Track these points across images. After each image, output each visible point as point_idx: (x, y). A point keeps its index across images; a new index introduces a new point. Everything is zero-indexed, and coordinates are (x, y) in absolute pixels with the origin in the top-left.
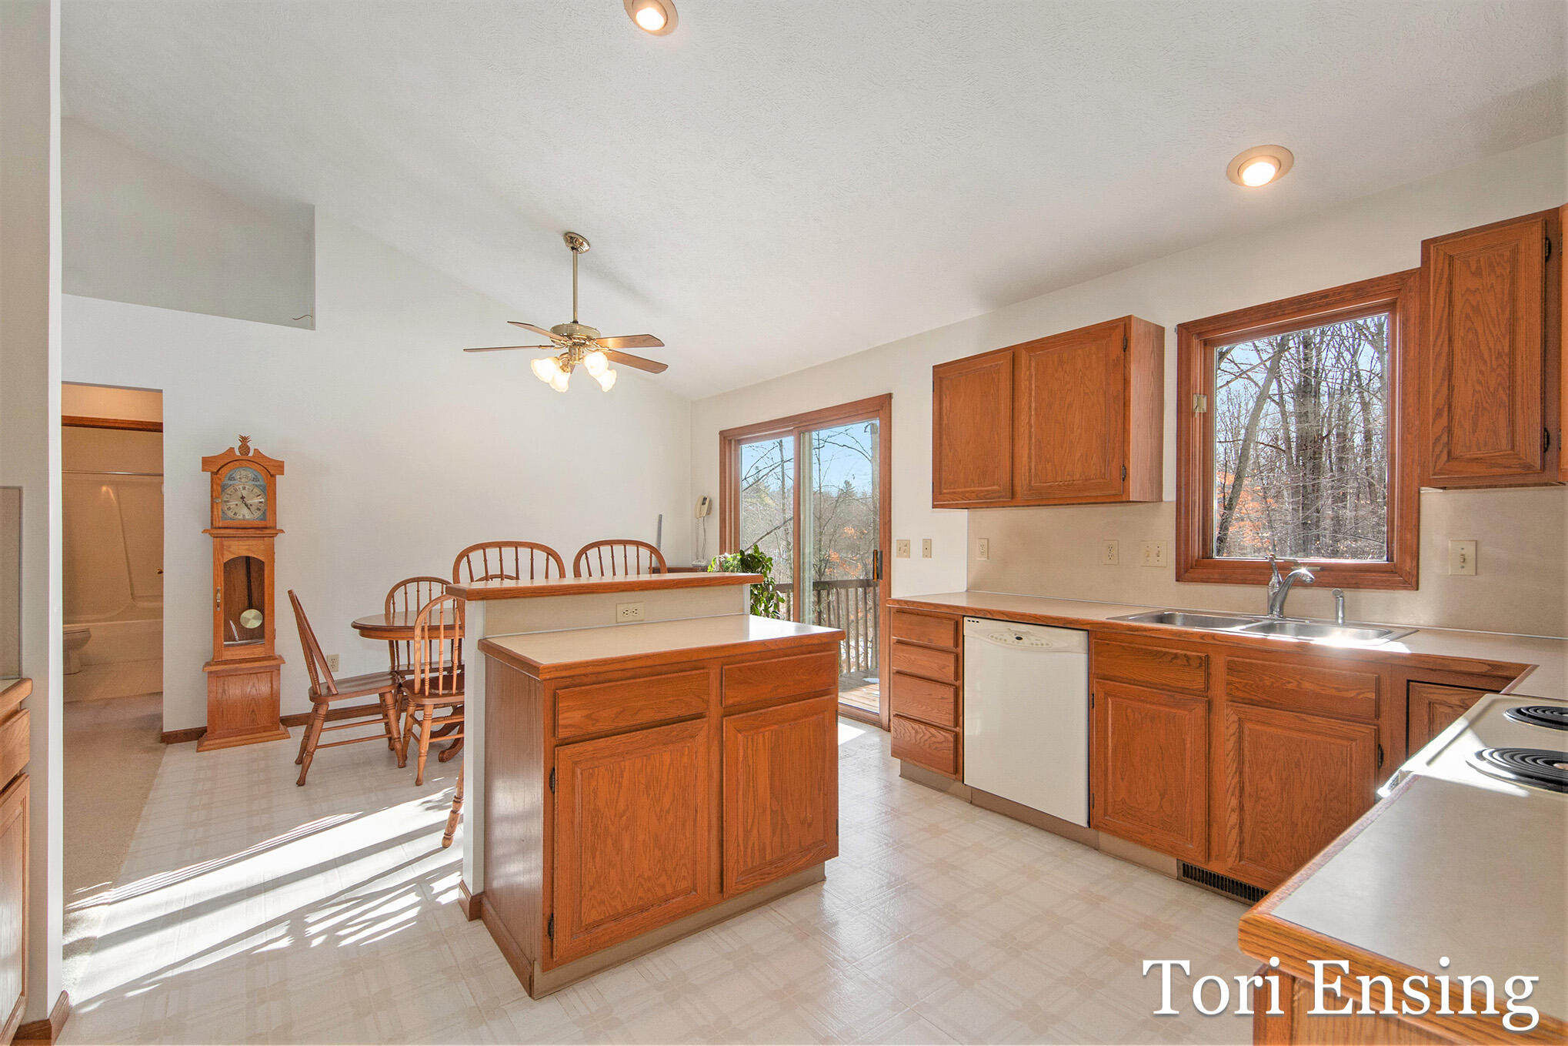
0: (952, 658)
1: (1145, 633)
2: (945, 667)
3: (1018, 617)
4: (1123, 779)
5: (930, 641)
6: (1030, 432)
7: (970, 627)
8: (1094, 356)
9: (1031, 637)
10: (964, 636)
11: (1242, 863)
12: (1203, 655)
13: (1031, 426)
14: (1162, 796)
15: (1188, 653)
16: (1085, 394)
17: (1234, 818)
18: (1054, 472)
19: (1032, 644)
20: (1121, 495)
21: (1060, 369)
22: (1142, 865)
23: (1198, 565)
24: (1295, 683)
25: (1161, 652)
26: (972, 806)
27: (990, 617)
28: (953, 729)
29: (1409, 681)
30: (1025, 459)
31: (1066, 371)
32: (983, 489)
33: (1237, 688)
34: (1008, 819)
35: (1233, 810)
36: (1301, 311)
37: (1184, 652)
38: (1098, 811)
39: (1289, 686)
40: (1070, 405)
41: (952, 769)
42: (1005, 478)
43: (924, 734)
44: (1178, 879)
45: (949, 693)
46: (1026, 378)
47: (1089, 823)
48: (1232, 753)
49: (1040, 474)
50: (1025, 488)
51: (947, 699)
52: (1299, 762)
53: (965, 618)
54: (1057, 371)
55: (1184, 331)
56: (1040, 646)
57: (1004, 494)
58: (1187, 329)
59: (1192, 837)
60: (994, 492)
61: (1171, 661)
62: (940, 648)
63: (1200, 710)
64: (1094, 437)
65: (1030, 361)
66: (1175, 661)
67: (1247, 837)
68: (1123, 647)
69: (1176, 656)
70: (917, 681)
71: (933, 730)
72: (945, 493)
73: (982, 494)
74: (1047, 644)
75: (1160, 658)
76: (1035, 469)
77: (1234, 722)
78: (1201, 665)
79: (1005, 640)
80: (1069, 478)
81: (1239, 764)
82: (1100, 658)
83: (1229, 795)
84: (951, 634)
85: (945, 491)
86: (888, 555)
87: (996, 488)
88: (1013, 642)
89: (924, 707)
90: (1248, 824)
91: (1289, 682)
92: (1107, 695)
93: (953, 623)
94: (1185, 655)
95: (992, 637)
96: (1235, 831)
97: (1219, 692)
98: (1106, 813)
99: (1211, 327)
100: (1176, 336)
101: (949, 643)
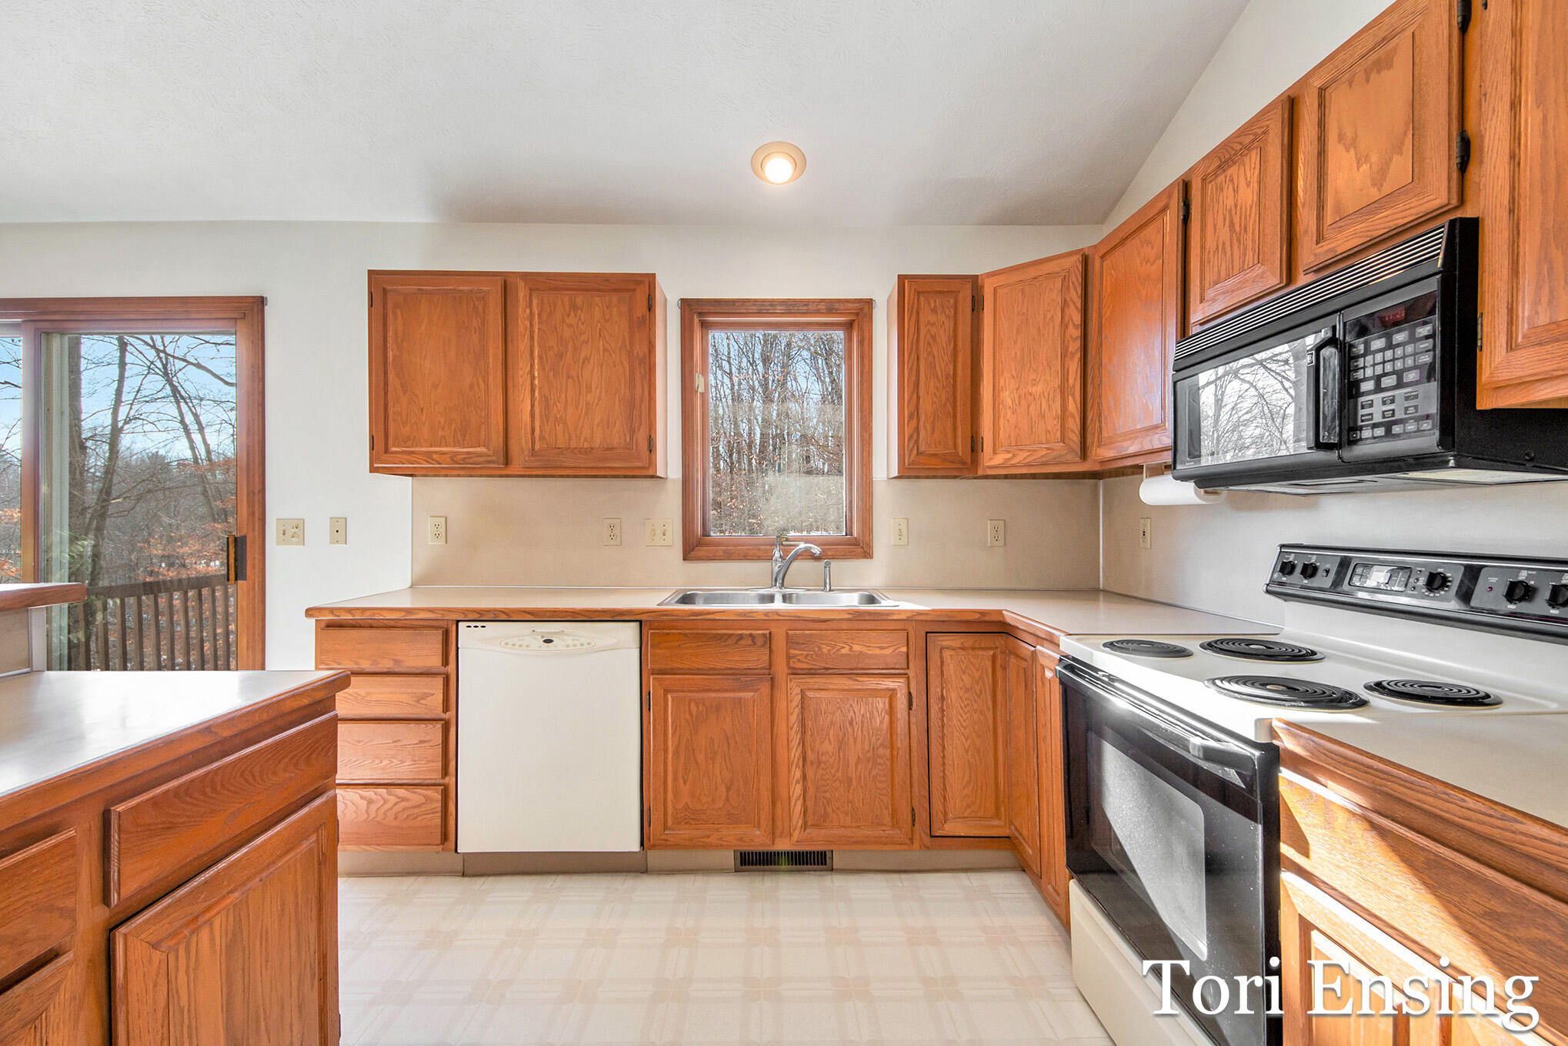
0: (439, 682)
1: (709, 617)
2: (425, 696)
3: (548, 614)
4: (685, 783)
5: (397, 662)
6: (532, 384)
7: (468, 636)
8: (615, 309)
9: (565, 637)
10: (457, 648)
11: (807, 831)
12: (767, 632)
13: (533, 378)
14: (728, 789)
15: (753, 632)
16: (605, 350)
17: (797, 790)
18: (567, 435)
19: (568, 646)
20: (648, 468)
21: (572, 314)
22: (697, 870)
23: (699, 544)
24: (848, 647)
25: (726, 634)
26: (466, 879)
27: (505, 618)
28: (442, 781)
29: (927, 633)
30: (527, 417)
31: (580, 319)
32: (462, 450)
33: (799, 660)
34: (527, 878)
35: (798, 782)
36: (789, 313)
37: (748, 632)
38: (655, 828)
39: (843, 651)
40: (587, 359)
41: (438, 838)
42: (497, 439)
43: (385, 801)
44: (736, 871)
45: (435, 732)
46: (525, 316)
47: (642, 844)
48: (796, 725)
49: (547, 437)
50: (526, 453)
51: (429, 741)
52: (852, 720)
53: (460, 624)
54: (568, 316)
55: (687, 307)
56: (579, 647)
57: (494, 458)
58: (689, 305)
59: (759, 823)
60: (480, 455)
61: (736, 643)
62: (419, 671)
63: (765, 688)
64: (617, 402)
65: (531, 295)
66: (740, 642)
67: (809, 805)
68: (686, 635)
69: (741, 637)
70: (373, 726)
71: (401, 792)
72: (393, 453)
73: (462, 457)
74: (589, 644)
75: (725, 641)
76: (541, 430)
77: (797, 694)
78: (765, 642)
79: (528, 646)
80: (586, 445)
81: (802, 735)
82: (658, 651)
83: (794, 766)
84: (439, 646)
85: (394, 449)
86: (258, 542)
87: (483, 450)
88: (540, 647)
89: (385, 762)
90: (811, 792)
91: (843, 648)
92: (667, 691)
93: (441, 632)
94: (751, 635)
95: (507, 644)
96: (800, 802)
97: (781, 668)
98: (665, 828)
99: (712, 309)
100: (679, 310)
101: (434, 661)
